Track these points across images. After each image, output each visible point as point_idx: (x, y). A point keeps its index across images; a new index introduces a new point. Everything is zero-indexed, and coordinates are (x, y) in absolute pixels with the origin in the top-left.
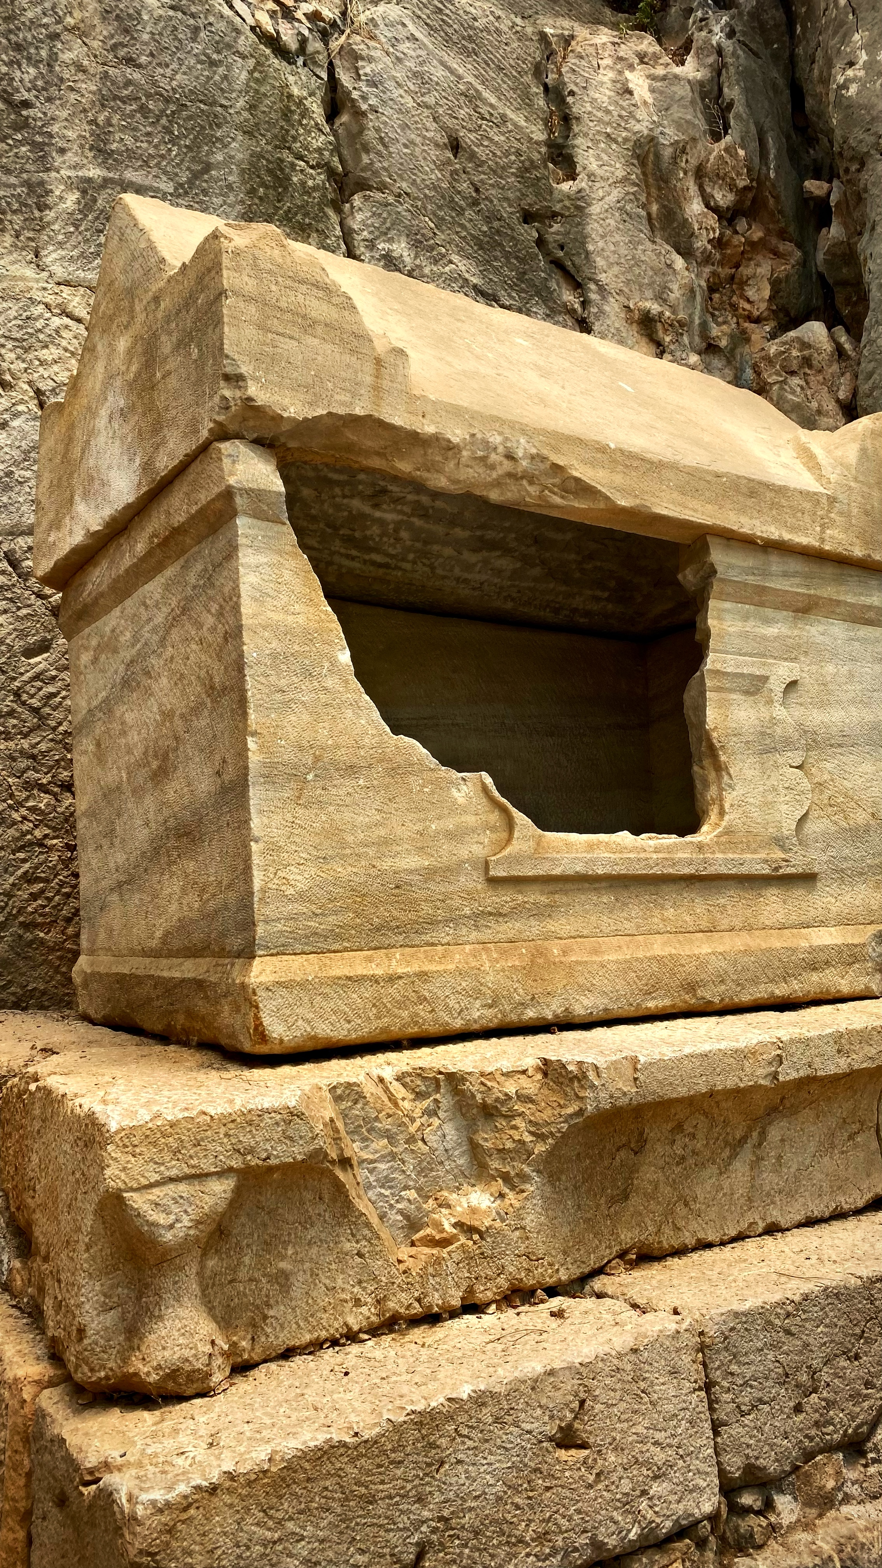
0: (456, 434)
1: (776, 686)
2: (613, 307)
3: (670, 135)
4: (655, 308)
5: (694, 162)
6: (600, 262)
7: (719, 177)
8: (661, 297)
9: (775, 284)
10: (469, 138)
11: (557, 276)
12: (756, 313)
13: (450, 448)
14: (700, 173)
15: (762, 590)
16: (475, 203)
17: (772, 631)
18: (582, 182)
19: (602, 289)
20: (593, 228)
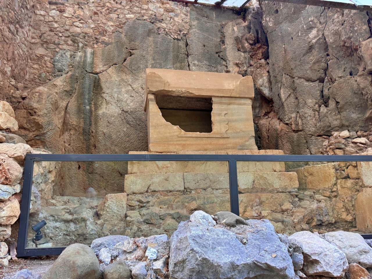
0: (174, 90)
1: (223, 114)
2: (231, 63)
3: (240, 35)
4: (238, 62)
5: (245, 38)
6: (229, 57)
7: (250, 39)
8: (239, 60)
9: (262, 53)
10: (206, 44)
11: (222, 60)
12: (260, 58)
13: (174, 91)
14: (246, 39)
15: (221, 102)
16: (208, 53)
17: (224, 107)
18: (226, 46)
19: (229, 61)
20: (227, 52)
